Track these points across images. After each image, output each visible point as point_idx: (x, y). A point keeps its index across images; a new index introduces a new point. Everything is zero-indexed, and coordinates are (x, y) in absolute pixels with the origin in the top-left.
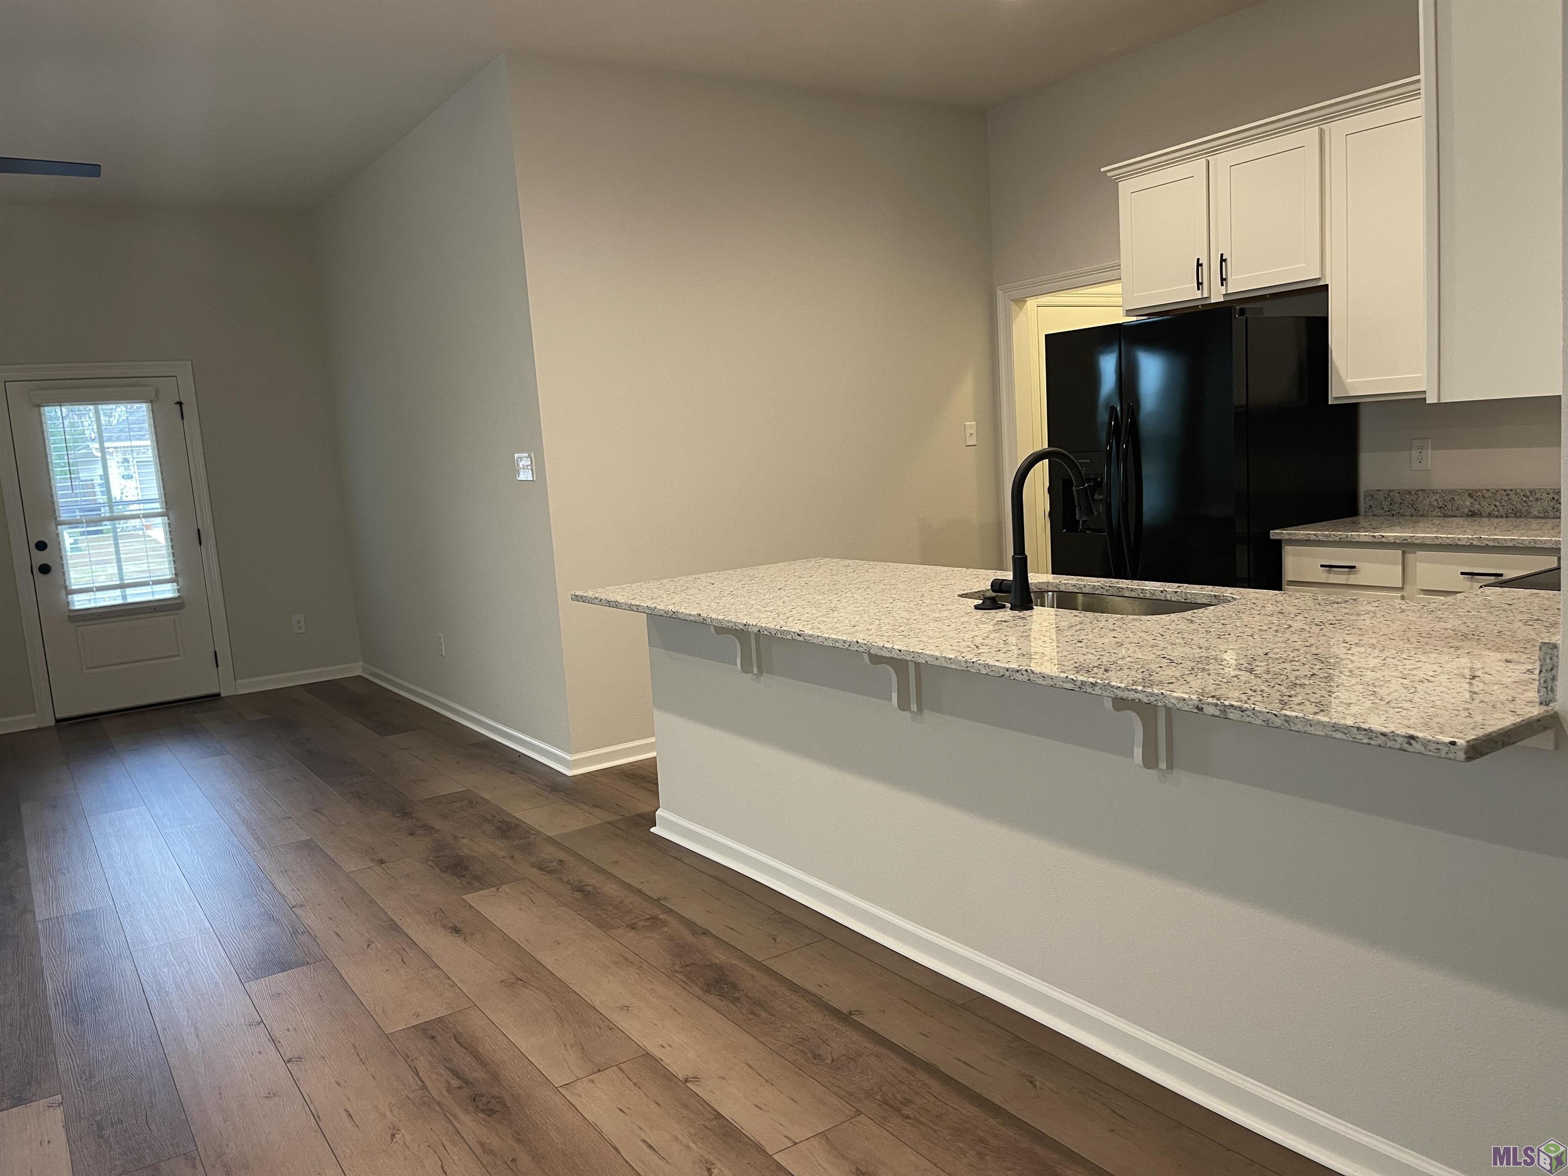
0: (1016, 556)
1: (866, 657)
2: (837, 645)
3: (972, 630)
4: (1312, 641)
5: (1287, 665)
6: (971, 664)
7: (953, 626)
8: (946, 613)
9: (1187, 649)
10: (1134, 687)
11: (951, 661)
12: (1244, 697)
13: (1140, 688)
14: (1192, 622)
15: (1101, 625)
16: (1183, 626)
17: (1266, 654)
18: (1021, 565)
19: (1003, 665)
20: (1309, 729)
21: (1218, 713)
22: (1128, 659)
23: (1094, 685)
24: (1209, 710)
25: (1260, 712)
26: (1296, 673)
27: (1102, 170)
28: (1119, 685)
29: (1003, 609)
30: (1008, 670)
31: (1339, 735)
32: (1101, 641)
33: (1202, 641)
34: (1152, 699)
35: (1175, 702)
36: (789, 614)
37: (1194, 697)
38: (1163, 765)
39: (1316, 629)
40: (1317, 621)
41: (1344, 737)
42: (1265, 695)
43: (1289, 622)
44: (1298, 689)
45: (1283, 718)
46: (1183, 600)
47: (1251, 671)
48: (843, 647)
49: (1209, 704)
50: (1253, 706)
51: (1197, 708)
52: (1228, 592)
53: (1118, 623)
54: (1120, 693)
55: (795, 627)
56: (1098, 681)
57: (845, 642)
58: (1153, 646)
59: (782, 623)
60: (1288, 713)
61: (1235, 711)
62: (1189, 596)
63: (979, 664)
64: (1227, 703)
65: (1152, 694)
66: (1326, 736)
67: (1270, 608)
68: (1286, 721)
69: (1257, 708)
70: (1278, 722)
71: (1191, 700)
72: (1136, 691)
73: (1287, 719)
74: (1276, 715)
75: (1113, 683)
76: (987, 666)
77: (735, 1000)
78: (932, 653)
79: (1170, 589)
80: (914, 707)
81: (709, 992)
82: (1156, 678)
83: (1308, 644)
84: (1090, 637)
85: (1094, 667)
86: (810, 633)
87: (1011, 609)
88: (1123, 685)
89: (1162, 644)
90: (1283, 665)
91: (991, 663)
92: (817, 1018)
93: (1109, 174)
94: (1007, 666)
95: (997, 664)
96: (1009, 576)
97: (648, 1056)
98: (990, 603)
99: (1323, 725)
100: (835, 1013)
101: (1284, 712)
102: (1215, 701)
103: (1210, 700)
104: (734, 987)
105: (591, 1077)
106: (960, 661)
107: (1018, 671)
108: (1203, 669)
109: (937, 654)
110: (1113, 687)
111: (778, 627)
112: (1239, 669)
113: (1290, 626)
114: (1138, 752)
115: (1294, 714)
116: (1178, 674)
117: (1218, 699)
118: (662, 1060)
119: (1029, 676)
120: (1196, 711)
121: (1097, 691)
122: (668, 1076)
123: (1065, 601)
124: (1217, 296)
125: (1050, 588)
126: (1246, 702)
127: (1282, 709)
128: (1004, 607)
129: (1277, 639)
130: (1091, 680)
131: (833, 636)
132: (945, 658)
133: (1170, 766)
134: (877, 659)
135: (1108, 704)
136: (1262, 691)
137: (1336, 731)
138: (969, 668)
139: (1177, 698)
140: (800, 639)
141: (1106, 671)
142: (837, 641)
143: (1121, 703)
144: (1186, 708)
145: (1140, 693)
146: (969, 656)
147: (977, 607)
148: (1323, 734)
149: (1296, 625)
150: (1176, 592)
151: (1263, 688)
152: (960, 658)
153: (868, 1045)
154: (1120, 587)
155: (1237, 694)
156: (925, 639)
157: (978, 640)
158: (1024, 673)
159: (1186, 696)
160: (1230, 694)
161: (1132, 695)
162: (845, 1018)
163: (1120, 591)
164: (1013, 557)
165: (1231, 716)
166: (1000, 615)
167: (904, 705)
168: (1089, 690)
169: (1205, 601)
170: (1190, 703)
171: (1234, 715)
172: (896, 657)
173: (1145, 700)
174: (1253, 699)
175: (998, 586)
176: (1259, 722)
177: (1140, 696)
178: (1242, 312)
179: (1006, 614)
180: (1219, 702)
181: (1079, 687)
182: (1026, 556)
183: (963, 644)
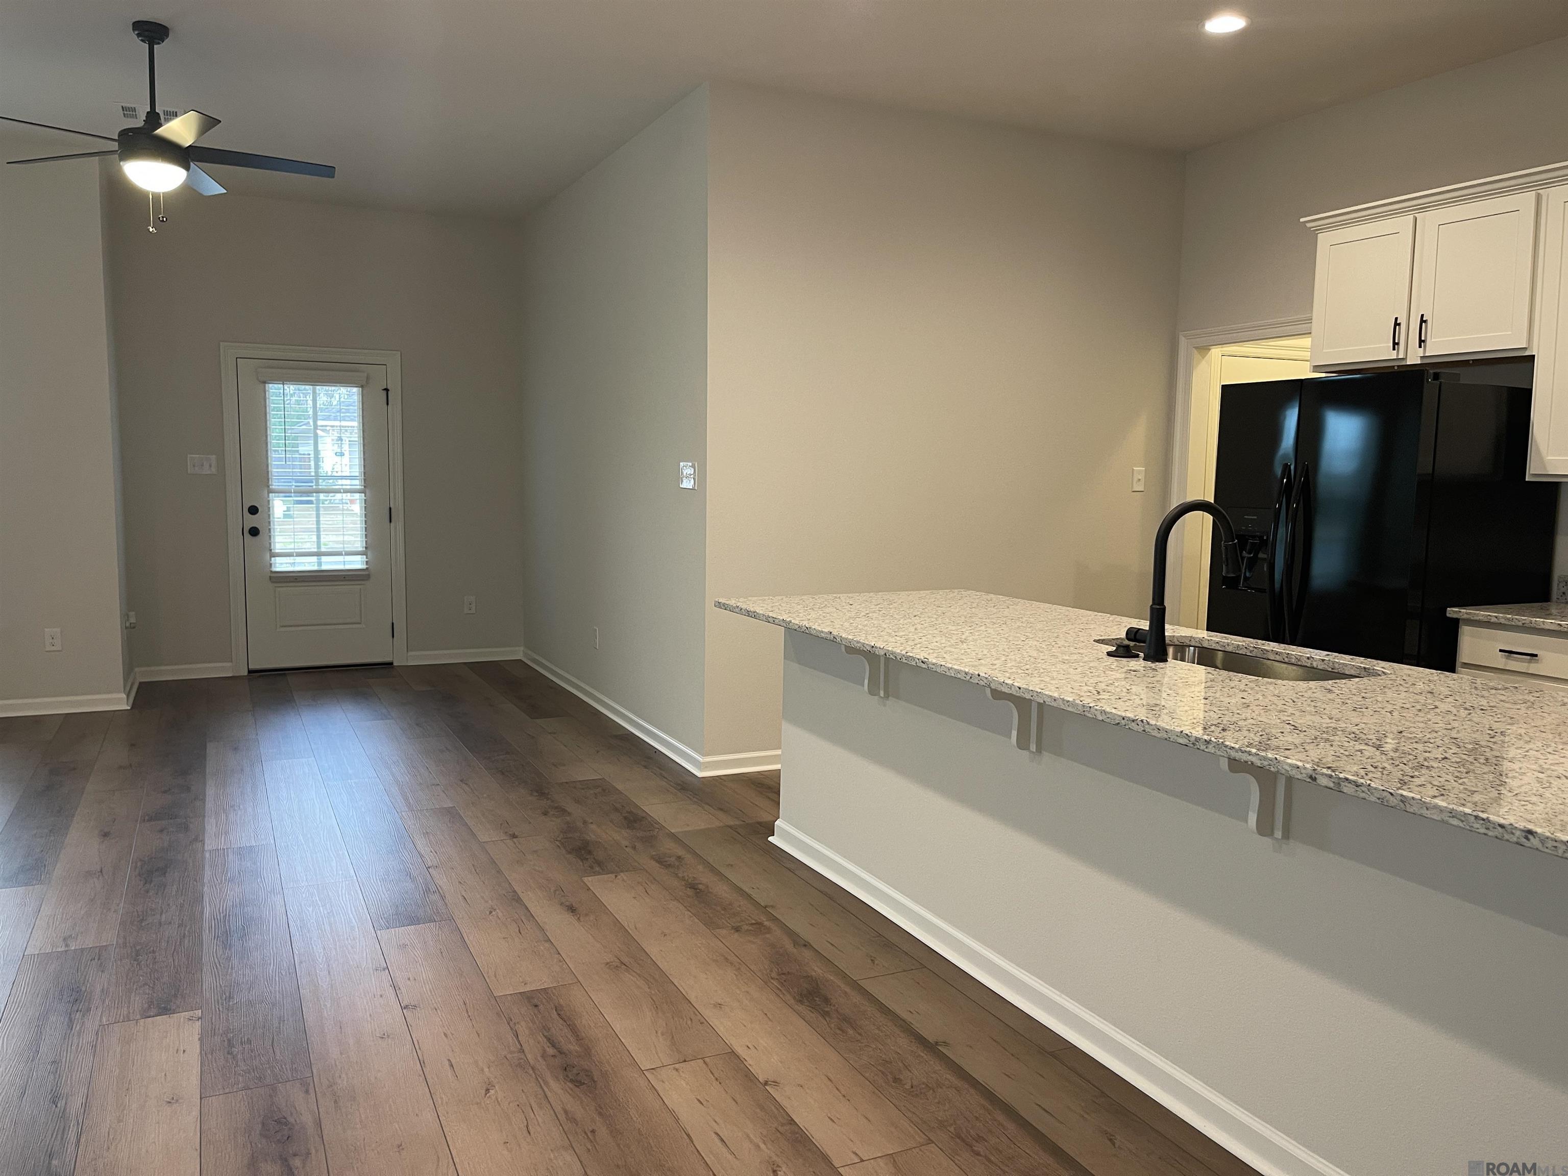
0: (1154, 606)
1: (988, 691)
2: (959, 676)
3: (1098, 676)
4: (1455, 724)
5: (1420, 747)
6: (1088, 709)
7: (1079, 670)
8: (1075, 657)
9: (1317, 719)
10: (1248, 749)
11: (1068, 704)
12: (1362, 772)
13: (1254, 751)
14: (1330, 691)
15: (1233, 685)
16: (1319, 695)
17: (1401, 732)
18: (1158, 616)
19: (1119, 713)
20: (1424, 812)
21: (1331, 785)
22: (1251, 721)
23: (1208, 742)
24: (1323, 781)
25: (1375, 789)
26: (1427, 755)
27: (1302, 220)
28: (1233, 745)
29: (1136, 659)
30: (1123, 719)
31: (1455, 822)
32: (1227, 700)
33: (1334, 712)
34: (1266, 763)
35: (1289, 769)
36: (918, 641)
37: (1308, 766)
38: (1278, 834)
39: (1463, 713)
40: (1468, 705)
41: (1461, 825)
42: (1385, 772)
43: (1437, 703)
44: (1424, 771)
45: (1399, 798)
46: (1330, 670)
47: (1378, 747)
48: (964, 679)
49: (1323, 774)
50: (1369, 782)
51: (1311, 777)
52: (1379, 665)
53: (1251, 685)
54: (1233, 754)
55: (919, 654)
56: (1213, 739)
57: (966, 673)
58: (1280, 711)
59: (909, 649)
60: (1405, 793)
61: (1349, 785)
62: (1336, 666)
63: (1096, 710)
64: (1341, 776)
65: (1265, 758)
66: (1443, 821)
67: (1420, 686)
68: (1401, 801)
69: (1373, 785)
70: (1393, 801)
71: (1305, 768)
72: (1250, 753)
73: (1404, 799)
74: (1392, 794)
75: (1227, 743)
76: (1104, 712)
77: (825, 1014)
78: (1051, 694)
79: (1318, 656)
80: (1033, 747)
81: (801, 1002)
82: (1274, 742)
83: (1449, 727)
84: (1218, 695)
85: (1212, 725)
86: (934, 661)
87: (1144, 659)
88: (1237, 746)
89: (1291, 710)
90: (1415, 745)
91: (1108, 710)
92: (903, 1042)
93: (1309, 225)
94: (1123, 714)
95: (1114, 711)
96: (1145, 625)
97: (733, 1054)
98: (1123, 651)
99: (1441, 810)
100: (921, 1040)
101: (1400, 792)
102: (1329, 772)
103: (1325, 771)
104: (827, 1000)
105: (677, 1066)
106: (1077, 705)
107: (1133, 721)
108: (1327, 740)
109: (1056, 695)
110: (1226, 746)
111: (904, 652)
112: (1366, 744)
113: (1436, 707)
114: (1253, 818)
115: (1411, 795)
116: (1297, 742)
117: (1333, 771)
118: (746, 1060)
119: (1144, 727)
120: (1309, 780)
121: (1211, 749)
122: (748, 1076)
123: (1205, 657)
124: (1414, 357)
125: (1193, 643)
126: (1362, 778)
127: (1399, 789)
128: (1137, 656)
129: (1417, 719)
130: (1206, 737)
131: (956, 667)
132: (1063, 700)
133: (1286, 835)
134: (998, 694)
135: (1224, 764)
136: (1384, 768)
137: (1453, 817)
138: (1085, 713)
139: (1290, 765)
140: (924, 666)
141: (1224, 730)
142: (959, 672)
143: (1237, 765)
144: (1299, 777)
145: (1254, 755)
146: (1088, 701)
147: (1110, 654)
148: (1439, 818)
149: (1443, 707)
150: (1323, 660)
151: (1386, 765)
152: (1078, 702)
153: (949, 1077)
154: (1265, 649)
155: (1355, 768)
156: (1048, 679)
157: (1102, 686)
158: (1140, 723)
159: (1300, 764)
160: (1348, 768)
161: (1245, 757)
162: (931, 1047)
163: (1264, 653)
164: (1152, 606)
165: (1345, 790)
166: (1134, 664)
167: (1023, 744)
168: (1203, 747)
169: (1353, 672)
170: (1303, 771)
171: (1348, 789)
172: (1015, 694)
173: (1258, 763)
174: (1370, 775)
175: (1133, 634)
176: (1373, 799)
177: (1254, 759)
178: (1436, 376)
179: (1138, 664)
180: (1333, 774)
181: (1193, 744)
182: (1164, 609)
183: (1085, 688)
